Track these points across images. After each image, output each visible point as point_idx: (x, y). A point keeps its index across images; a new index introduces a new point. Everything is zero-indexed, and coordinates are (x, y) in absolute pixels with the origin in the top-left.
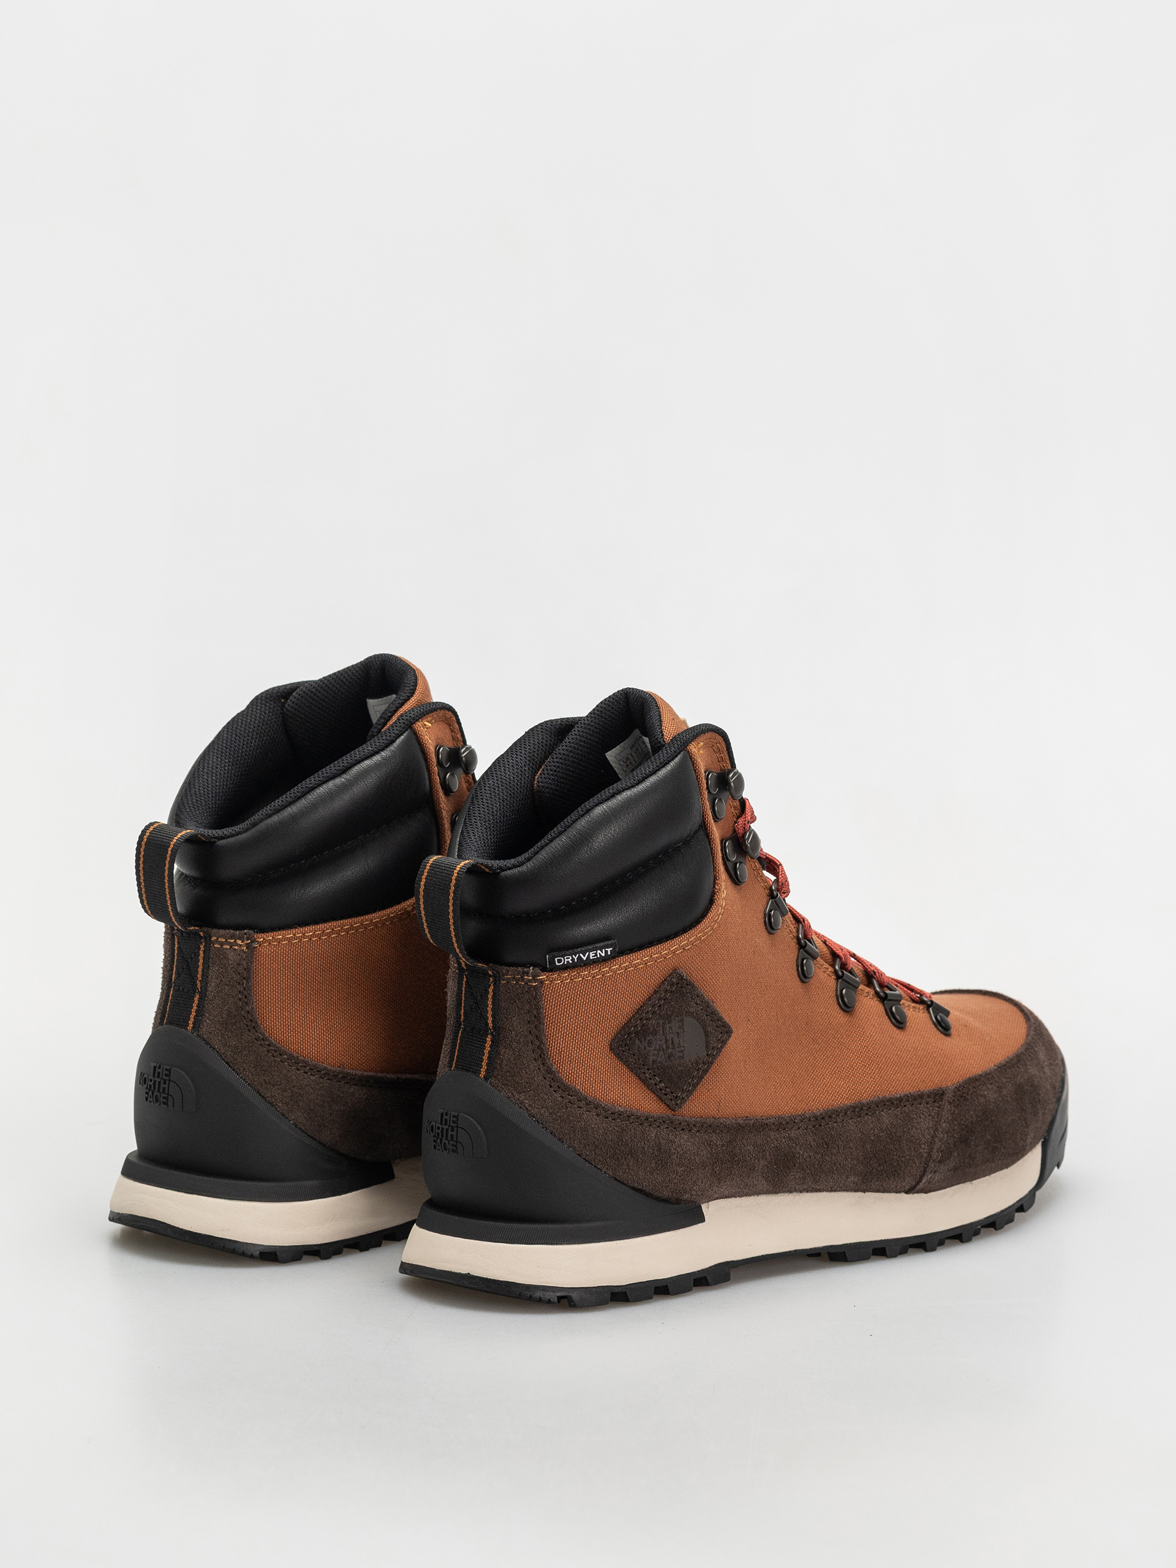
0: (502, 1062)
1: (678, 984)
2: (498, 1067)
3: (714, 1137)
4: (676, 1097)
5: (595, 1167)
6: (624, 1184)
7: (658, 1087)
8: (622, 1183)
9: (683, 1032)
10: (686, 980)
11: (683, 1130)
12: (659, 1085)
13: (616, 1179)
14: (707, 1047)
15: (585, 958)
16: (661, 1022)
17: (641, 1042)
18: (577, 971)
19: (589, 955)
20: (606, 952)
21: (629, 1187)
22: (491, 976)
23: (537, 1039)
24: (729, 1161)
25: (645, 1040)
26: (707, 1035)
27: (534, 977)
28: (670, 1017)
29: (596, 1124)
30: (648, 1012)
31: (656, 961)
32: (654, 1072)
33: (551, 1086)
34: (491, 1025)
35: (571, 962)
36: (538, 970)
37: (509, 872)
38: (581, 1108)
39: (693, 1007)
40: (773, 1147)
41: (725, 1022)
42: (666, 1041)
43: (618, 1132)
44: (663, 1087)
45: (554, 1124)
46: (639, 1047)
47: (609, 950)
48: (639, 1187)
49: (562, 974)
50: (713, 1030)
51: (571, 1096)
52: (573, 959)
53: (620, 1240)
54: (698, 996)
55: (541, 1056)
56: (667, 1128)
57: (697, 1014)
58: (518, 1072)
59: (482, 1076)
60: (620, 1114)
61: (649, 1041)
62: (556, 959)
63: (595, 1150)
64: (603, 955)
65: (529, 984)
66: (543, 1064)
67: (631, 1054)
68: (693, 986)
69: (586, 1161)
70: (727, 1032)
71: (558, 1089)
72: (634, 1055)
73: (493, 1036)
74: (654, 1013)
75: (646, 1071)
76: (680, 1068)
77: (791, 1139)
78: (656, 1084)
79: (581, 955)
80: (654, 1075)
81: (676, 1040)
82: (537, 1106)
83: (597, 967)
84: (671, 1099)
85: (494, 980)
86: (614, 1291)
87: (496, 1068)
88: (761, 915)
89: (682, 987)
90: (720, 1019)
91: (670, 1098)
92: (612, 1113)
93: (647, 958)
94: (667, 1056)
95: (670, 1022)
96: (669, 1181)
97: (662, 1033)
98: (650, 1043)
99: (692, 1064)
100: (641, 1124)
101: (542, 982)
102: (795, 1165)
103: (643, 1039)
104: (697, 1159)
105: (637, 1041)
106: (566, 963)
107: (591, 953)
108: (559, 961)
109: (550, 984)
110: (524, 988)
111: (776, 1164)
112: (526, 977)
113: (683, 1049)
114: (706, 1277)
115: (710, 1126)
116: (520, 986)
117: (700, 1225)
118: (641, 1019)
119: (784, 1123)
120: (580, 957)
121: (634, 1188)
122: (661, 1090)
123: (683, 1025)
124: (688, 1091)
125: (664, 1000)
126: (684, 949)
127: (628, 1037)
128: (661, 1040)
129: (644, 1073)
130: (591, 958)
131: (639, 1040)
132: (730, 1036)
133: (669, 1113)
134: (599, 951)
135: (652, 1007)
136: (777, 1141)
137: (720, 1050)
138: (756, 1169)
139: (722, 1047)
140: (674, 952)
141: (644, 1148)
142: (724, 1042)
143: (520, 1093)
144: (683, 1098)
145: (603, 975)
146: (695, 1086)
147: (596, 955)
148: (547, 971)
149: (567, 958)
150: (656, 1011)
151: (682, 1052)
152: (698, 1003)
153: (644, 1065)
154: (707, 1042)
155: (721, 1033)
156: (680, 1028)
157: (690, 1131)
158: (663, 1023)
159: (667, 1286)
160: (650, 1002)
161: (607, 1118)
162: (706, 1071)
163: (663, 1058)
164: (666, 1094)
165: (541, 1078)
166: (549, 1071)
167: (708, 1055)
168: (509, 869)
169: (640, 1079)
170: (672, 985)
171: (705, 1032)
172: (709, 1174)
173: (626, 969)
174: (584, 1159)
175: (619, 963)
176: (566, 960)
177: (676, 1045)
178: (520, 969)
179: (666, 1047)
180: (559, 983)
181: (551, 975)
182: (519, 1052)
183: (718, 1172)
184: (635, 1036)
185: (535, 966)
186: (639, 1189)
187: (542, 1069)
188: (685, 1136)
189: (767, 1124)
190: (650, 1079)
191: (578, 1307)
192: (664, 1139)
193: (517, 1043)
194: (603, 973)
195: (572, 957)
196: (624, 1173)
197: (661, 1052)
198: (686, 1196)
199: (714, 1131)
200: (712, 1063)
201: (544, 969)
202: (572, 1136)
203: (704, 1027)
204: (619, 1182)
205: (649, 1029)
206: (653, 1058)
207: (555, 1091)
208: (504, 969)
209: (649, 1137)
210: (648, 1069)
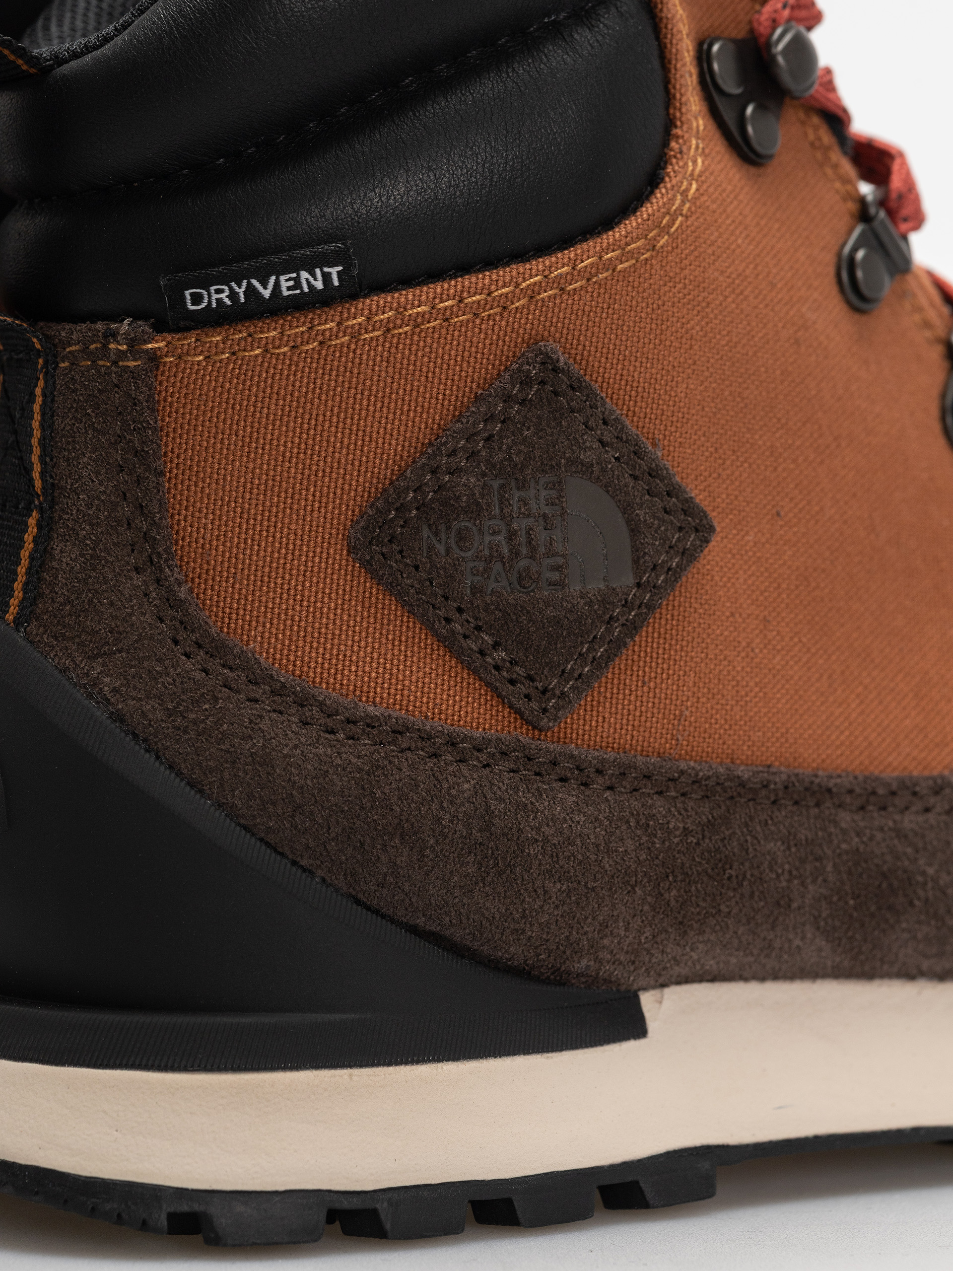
0: (56, 578)
1: (543, 383)
2: (47, 592)
3: (659, 805)
4: (544, 691)
5: (294, 863)
6: (383, 916)
7: (489, 660)
8: (377, 912)
9: (562, 515)
10: (567, 372)
11: (563, 780)
12: (491, 655)
13: (358, 902)
14: (636, 561)
15: (267, 293)
16: (496, 484)
17: (436, 534)
18: (248, 327)
19: (277, 284)
20: (327, 277)
21: (400, 924)
22: (38, 354)
23: (142, 513)
24: (710, 877)
25: (448, 528)
26: (634, 531)
27: (133, 343)
28: (522, 470)
29: (296, 747)
30: (453, 453)
31: (476, 315)
32: (476, 619)
33: (176, 642)
34: (38, 484)
35: (228, 302)
36: (144, 327)
37: (73, 64)
38: (256, 701)
39: (591, 448)
40: (847, 852)
41: (689, 500)
42: (511, 536)
43: (360, 770)
44: (503, 660)
45: (177, 741)
46: (431, 548)
47: (334, 271)
48: (434, 927)
49: (207, 335)
50: (654, 517)
51: (231, 669)
52: (233, 295)
53: (361, 1066)
54: (605, 423)
55: (151, 561)
56: (513, 771)
57: (603, 470)
58: (90, 601)
59: (10, 617)
60: (371, 723)
61: (459, 532)
62: (187, 293)
63: (293, 816)
64: (319, 285)
65: (121, 363)
66: (158, 581)
67: (407, 565)
68: (591, 395)
69: (268, 845)
70: (697, 530)
71: (194, 649)
72: (417, 568)
73: (41, 511)
74: (472, 455)
75: (455, 615)
76: (549, 612)
77: (900, 834)
78: (482, 653)
79: (255, 282)
80: (478, 628)
81: (541, 536)
82: (134, 694)
83: (302, 319)
84: (527, 696)
85: (46, 363)
86: (337, 1206)
87: (41, 595)
88: (829, 259)
89: (556, 393)
90: (673, 491)
91: (524, 690)
92: (348, 721)
93: (449, 303)
94: (514, 578)
95: (522, 486)
96: (524, 916)
97: (496, 511)
98: (462, 537)
99: (590, 604)
100: (435, 755)
101: (154, 358)
102: (911, 903)
103: (442, 527)
104: (607, 863)
105: (426, 532)
106: (214, 305)
107: (282, 278)
108: (197, 299)
109: (177, 366)
110: (109, 374)
111: (856, 897)
112: (112, 346)
113: (560, 561)
114: (637, 1182)
115: (648, 777)
116: (98, 371)
117: (630, 1045)
118: (434, 472)
119: (881, 791)
120: (250, 290)
121: (413, 930)
122: (497, 668)
123: (560, 497)
124: (580, 676)
125: (503, 422)
126: (562, 289)
127: (396, 517)
128: (494, 533)
129: (448, 620)
130: (286, 293)
131: (429, 526)
132: (707, 541)
133: (524, 735)
134: (304, 275)
135: (467, 440)
136: (858, 835)
137: (675, 575)
138: (795, 905)
139: (681, 568)
140: (532, 294)
141: (439, 820)
142: (689, 556)
143: (95, 657)
144: (563, 693)
145: (321, 343)
146: (601, 665)
147: (298, 285)
148: (170, 331)
149: (218, 291)
150: (479, 451)
151: (557, 568)
152: (605, 439)
153: (446, 598)
154: (635, 549)
155: (680, 529)
156: (550, 503)
157: (586, 785)
158: (502, 486)
159: (509, 1202)
160: (459, 425)
161: (332, 732)
162: (632, 628)
163: (505, 583)
164: (512, 682)
165: (149, 618)
166: (173, 602)
167: (639, 585)
168: (75, 55)
169: (436, 634)
170: (526, 382)
171: (628, 522)
172: (646, 908)
173: (388, 330)
174: (261, 840)
175: (366, 312)
176: (215, 296)
177: (542, 550)
178: (100, 326)
179: (510, 551)
180: (199, 363)
181: (179, 339)
182: (94, 549)
183: (673, 903)
184: (418, 517)
185: (137, 316)
186: (433, 934)
187: (154, 595)
188: (569, 797)
189: (829, 791)
190: (465, 637)
191: (225, 1245)
192: (501, 800)
193: (91, 524)
194: (320, 338)
195: (231, 288)
196: (381, 885)
197: (497, 567)
198: (583, 964)
199: (660, 793)
200: (651, 607)
201: (161, 327)
202: (226, 775)
203: (626, 509)
204: (368, 908)
205: (458, 498)
206: (476, 579)
207: (188, 656)
208: (63, 331)
209: (454, 792)
210: (460, 610)
